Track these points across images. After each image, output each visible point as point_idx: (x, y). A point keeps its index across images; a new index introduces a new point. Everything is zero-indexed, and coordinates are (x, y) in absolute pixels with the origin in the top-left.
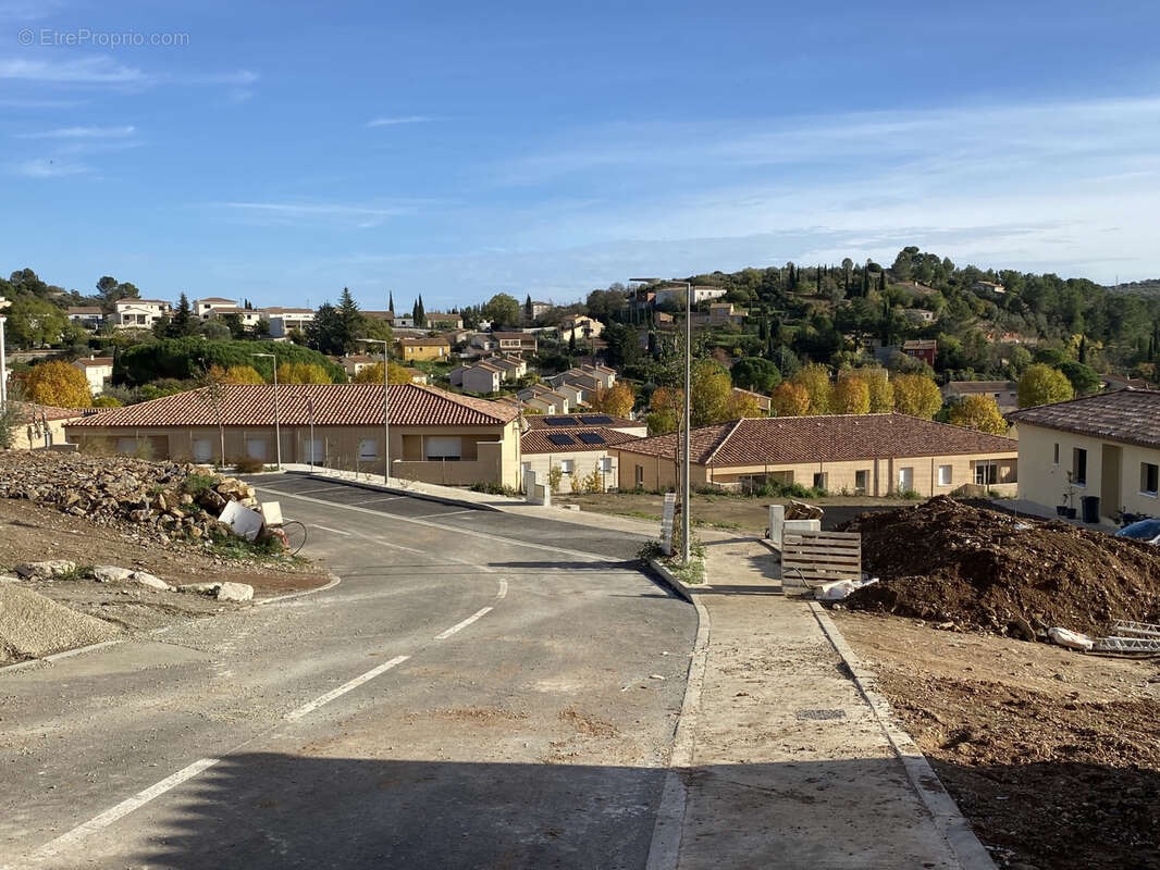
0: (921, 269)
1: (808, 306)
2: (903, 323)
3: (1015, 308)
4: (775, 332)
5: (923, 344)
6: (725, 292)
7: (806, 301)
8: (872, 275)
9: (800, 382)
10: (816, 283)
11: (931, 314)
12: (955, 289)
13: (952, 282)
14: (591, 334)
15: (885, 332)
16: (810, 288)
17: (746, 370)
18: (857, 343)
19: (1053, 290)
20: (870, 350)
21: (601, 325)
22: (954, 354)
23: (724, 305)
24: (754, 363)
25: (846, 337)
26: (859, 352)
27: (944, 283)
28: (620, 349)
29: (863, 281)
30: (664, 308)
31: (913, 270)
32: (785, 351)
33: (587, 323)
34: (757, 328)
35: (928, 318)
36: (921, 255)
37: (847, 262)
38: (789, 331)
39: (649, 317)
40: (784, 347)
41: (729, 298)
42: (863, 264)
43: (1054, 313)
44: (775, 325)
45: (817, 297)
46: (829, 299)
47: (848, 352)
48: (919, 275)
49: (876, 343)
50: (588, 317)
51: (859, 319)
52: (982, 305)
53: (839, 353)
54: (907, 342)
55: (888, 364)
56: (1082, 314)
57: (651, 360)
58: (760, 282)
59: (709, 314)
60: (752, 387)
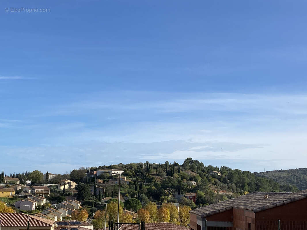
0: (192, 166)
1: (153, 178)
2: (185, 186)
3: (225, 181)
4: (141, 188)
5: (192, 194)
6: (123, 172)
7: (152, 176)
8: (175, 167)
9: (147, 209)
10: (156, 170)
11: (196, 183)
12: (204, 174)
13: (203, 171)
14: (72, 187)
15: (179, 189)
16: (153, 171)
17: (129, 203)
18: (170, 194)
19: (237, 175)
20: (174, 196)
21: (75, 184)
22: (202, 198)
23: (123, 177)
24: (132, 200)
25: (166, 191)
26: (170, 196)
27: (200, 172)
28: (83, 194)
29: (172, 170)
30: (100, 177)
31: (190, 166)
32: (144, 196)
33: (70, 183)
34: (135, 186)
35: (194, 184)
36: (193, 161)
37: (167, 162)
38: (146, 187)
39: (94, 181)
40: (143, 194)
41: (124, 174)
42: (173, 163)
43: (238, 183)
44: (141, 185)
45: (156, 175)
46: (160, 176)
47: (166, 196)
48: (192, 168)
49: (176, 193)
50: (71, 180)
51: (170, 184)
52: (213, 180)
53: (163, 196)
54: (186, 193)
55: (180, 202)
56: (247, 184)
57: (95, 198)
58: (136, 168)
59: (117, 180)
60: (131, 209)
